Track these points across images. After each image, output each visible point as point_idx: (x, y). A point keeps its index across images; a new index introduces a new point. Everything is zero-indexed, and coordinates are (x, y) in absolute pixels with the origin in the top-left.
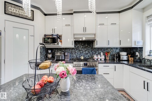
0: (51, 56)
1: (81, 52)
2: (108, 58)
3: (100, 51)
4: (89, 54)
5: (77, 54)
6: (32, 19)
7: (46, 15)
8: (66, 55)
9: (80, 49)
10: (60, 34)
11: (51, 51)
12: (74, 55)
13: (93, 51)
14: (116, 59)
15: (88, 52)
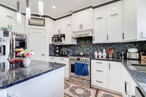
0: (58, 52)
1: (83, 48)
2: (111, 56)
3: (102, 48)
4: (90, 50)
5: (79, 50)
6: (44, 25)
7: (55, 20)
8: (69, 51)
9: (82, 46)
10: (63, 33)
11: (59, 48)
12: (77, 51)
13: (94, 48)
14: (120, 57)
15: (89, 49)
